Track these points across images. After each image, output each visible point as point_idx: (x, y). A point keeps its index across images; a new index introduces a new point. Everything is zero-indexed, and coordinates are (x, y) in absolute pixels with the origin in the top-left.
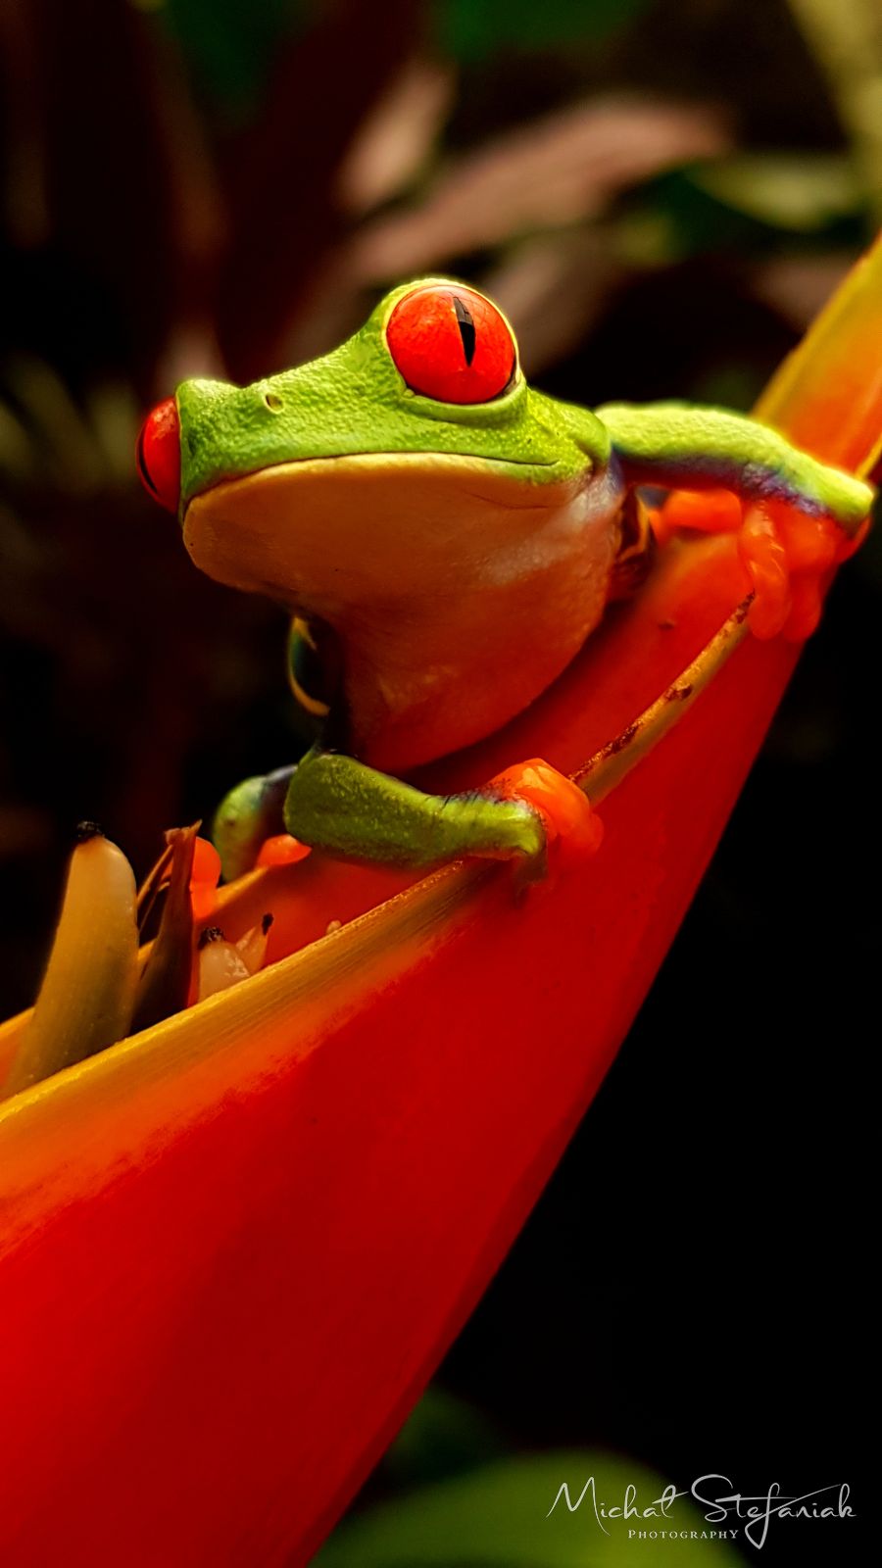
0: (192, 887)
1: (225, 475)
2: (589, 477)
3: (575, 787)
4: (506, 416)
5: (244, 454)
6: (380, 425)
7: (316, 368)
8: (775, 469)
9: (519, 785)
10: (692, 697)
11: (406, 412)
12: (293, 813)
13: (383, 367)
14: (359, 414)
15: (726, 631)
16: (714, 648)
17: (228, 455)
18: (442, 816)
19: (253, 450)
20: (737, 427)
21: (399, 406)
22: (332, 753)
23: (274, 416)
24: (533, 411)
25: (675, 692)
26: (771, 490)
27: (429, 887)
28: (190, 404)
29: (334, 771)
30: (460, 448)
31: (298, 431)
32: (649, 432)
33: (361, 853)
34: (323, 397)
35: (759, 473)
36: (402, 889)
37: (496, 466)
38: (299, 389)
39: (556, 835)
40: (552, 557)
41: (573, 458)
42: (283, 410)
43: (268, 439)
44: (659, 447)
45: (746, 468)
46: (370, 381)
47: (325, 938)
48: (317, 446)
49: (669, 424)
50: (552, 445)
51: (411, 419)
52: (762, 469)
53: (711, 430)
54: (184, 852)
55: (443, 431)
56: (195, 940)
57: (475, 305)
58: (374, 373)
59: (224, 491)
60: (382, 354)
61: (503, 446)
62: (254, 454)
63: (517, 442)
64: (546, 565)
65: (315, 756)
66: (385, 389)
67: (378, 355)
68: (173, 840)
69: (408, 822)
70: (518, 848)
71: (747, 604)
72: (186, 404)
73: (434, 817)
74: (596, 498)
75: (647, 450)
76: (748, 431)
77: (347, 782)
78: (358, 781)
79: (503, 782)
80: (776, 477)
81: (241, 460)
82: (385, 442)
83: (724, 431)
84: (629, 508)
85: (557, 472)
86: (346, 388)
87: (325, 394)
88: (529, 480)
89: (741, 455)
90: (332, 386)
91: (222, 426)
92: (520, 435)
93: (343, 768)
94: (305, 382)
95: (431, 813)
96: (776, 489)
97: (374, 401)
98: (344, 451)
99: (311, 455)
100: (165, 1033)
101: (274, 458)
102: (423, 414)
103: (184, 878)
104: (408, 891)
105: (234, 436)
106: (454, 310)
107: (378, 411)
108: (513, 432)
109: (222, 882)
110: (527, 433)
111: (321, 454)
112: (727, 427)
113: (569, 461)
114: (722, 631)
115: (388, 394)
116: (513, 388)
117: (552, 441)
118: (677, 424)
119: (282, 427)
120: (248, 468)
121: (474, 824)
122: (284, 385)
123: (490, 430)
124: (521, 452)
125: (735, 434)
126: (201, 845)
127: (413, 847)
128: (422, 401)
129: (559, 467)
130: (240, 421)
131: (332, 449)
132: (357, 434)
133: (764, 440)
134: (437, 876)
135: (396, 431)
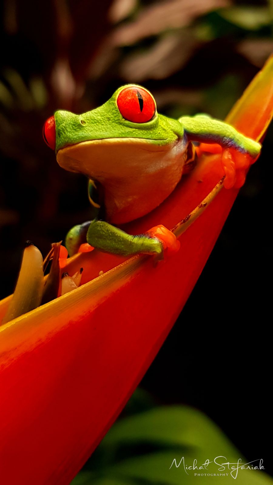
0: (59, 259)
1: (68, 144)
2: (177, 141)
3: (172, 233)
4: (152, 126)
5: (74, 138)
6: (115, 130)
7: (96, 112)
8: (232, 139)
9: (156, 233)
10: (207, 206)
11: (122, 126)
12: (89, 238)
13: (116, 112)
14: (109, 126)
15: (217, 187)
16: (213, 192)
17: (70, 139)
18: (133, 241)
19: (77, 137)
20: (222, 126)
21: (121, 124)
22: (101, 221)
23: (83, 127)
24: (161, 124)
25: (202, 205)
26: (231, 145)
27: (129, 262)
28: (59, 119)
29: (101, 227)
30: (138, 136)
31: (91, 131)
32: (195, 126)
33: (109, 251)
34: (98, 121)
35: (228, 140)
36: (121, 263)
37: (149, 141)
38: (91, 118)
39: (166, 247)
40: (166, 165)
41: (172, 137)
42: (86, 125)
43: (81, 134)
44: (198, 131)
45: (224, 138)
46: (112, 116)
47: (99, 277)
48: (96, 136)
49: (201, 123)
50: (166, 134)
51: (124, 128)
52: (228, 139)
53: (214, 126)
54: (57, 250)
55: (134, 131)
56: (60, 275)
57: (143, 93)
58: (113, 113)
59: (68, 149)
60: (116, 108)
61: (151, 135)
62: (77, 138)
63: (156, 134)
64: (164, 168)
65: (96, 221)
66: (116, 119)
67: (114, 108)
68: (54, 246)
69: (123, 243)
70: (155, 252)
71: (223, 179)
72: (57, 119)
73: (131, 242)
74: (179, 148)
75: (194, 131)
76: (225, 127)
77: (105, 229)
78: (108, 230)
79: (151, 232)
80: (232, 141)
81: (73, 140)
82: (116, 135)
83: (217, 127)
84: (190, 148)
85: (167, 142)
86: (105, 118)
87: (99, 120)
88: (159, 145)
89: (223, 134)
90: (101, 117)
91: (68, 129)
92: (156, 131)
93: (104, 225)
94: (92, 116)
95: (130, 240)
96: (232, 145)
97: (113, 122)
98: (104, 137)
99: (94, 139)
100: (52, 305)
101: (83, 140)
102: (128, 126)
103: (57, 258)
104: (123, 263)
105: (72, 132)
106: (137, 95)
107: (114, 125)
108: (154, 131)
109: (68, 257)
110: (158, 131)
111: (97, 138)
112: (218, 125)
113: (171, 138)
114: (216, 187)
115: (117, 120)
116: (154, 118)
117: (166, 132)
118: (204, 124)
119: (86, 130)
120: (76, 142)
121: (142, 244)
122: (87, 117)
123: (147, 130)
124: (156, 137)
125: (221, 128)
126: (62, 248)
127: (125, 250)
128: (127, 122)
129: (168, 140)
130: (73, 128)
131: (101, 137)
132: (108, 132)
133: (229, 130)
134: (131, 259)
135: (120, 131)
